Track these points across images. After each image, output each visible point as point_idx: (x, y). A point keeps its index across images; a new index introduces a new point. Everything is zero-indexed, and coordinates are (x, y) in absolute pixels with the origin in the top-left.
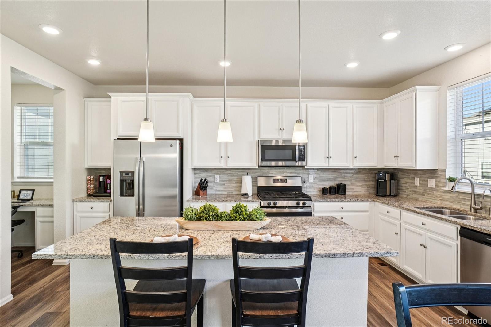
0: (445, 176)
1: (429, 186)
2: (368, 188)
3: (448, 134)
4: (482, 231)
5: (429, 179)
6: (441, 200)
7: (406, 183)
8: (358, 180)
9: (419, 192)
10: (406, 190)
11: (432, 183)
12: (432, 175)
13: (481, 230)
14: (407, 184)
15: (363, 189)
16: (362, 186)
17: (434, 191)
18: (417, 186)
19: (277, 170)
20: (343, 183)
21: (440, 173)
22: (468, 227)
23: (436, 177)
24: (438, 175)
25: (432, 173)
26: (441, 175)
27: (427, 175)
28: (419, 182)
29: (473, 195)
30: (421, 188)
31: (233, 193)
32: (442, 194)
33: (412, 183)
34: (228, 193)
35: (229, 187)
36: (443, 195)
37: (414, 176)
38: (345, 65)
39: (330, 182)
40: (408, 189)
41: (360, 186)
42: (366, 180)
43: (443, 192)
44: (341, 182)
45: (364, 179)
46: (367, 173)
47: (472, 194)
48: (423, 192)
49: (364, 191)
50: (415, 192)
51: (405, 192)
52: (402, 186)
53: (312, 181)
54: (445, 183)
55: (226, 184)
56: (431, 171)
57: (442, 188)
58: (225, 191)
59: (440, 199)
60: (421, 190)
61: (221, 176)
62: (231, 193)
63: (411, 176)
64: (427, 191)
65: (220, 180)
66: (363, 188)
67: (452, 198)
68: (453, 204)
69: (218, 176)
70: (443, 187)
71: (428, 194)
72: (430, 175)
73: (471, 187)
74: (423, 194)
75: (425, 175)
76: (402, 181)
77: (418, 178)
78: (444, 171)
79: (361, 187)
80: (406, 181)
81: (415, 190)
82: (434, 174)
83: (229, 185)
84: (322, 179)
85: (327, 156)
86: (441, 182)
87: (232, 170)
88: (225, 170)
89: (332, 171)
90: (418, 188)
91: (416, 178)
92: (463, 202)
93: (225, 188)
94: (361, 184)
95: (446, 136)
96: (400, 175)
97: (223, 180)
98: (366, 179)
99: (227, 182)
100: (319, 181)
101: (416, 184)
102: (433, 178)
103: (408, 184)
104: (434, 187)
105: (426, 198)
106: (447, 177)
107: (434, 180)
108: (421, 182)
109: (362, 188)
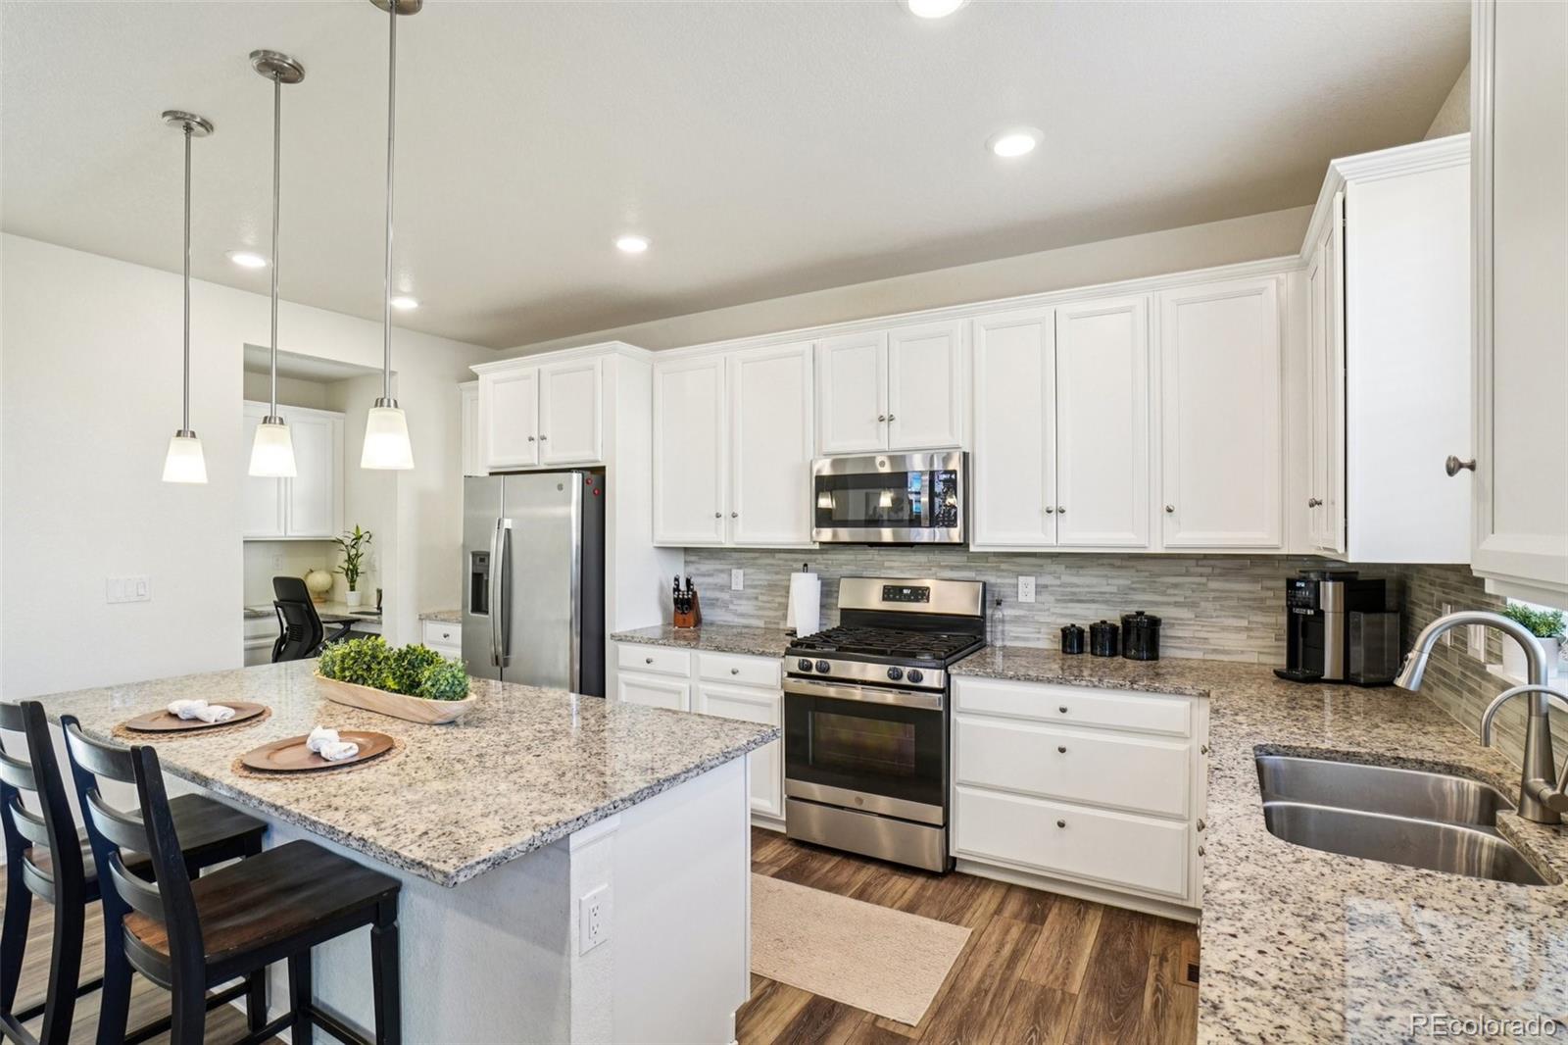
8: (1226, 603)
15: (1252, 642)
16: (1247, 629)
31: (778, 623)
34: (766, 623)
35: (768, 605)
37: (1440, 596)
39: (1104, 607)
41: (1239, 630)
42: (1269, 607)
44: (1144, 609)
45: (1263, 600)
46: (1275, 577)
48: (1459, 680)
49: (1260, 653)
53: (1031, 598)
55: (761, 598)
58: (759, 617)
61: (749, 571)
62: (775, 623)
63: (1435, 594)
65: (749, 583)
66: (1257, 638)
69: (741, 572)
71: (1470, 691)
74: (1457, 689)
76: (1419, 616)
79: (1244, 635)
80: (1425, 620)
83: (770, 598)
84: (1074, 594)
85: (1048, 507)
87: (778, 555)
88: (757, 555)
89: (1112, 566)
93: (760, 608)
94: (1245, 623)
96: (1415, 587)
97: (756, 583)
98: (1268, 603)
99: (763, 591)
100: (1058, 601)
109: (1249, 637)
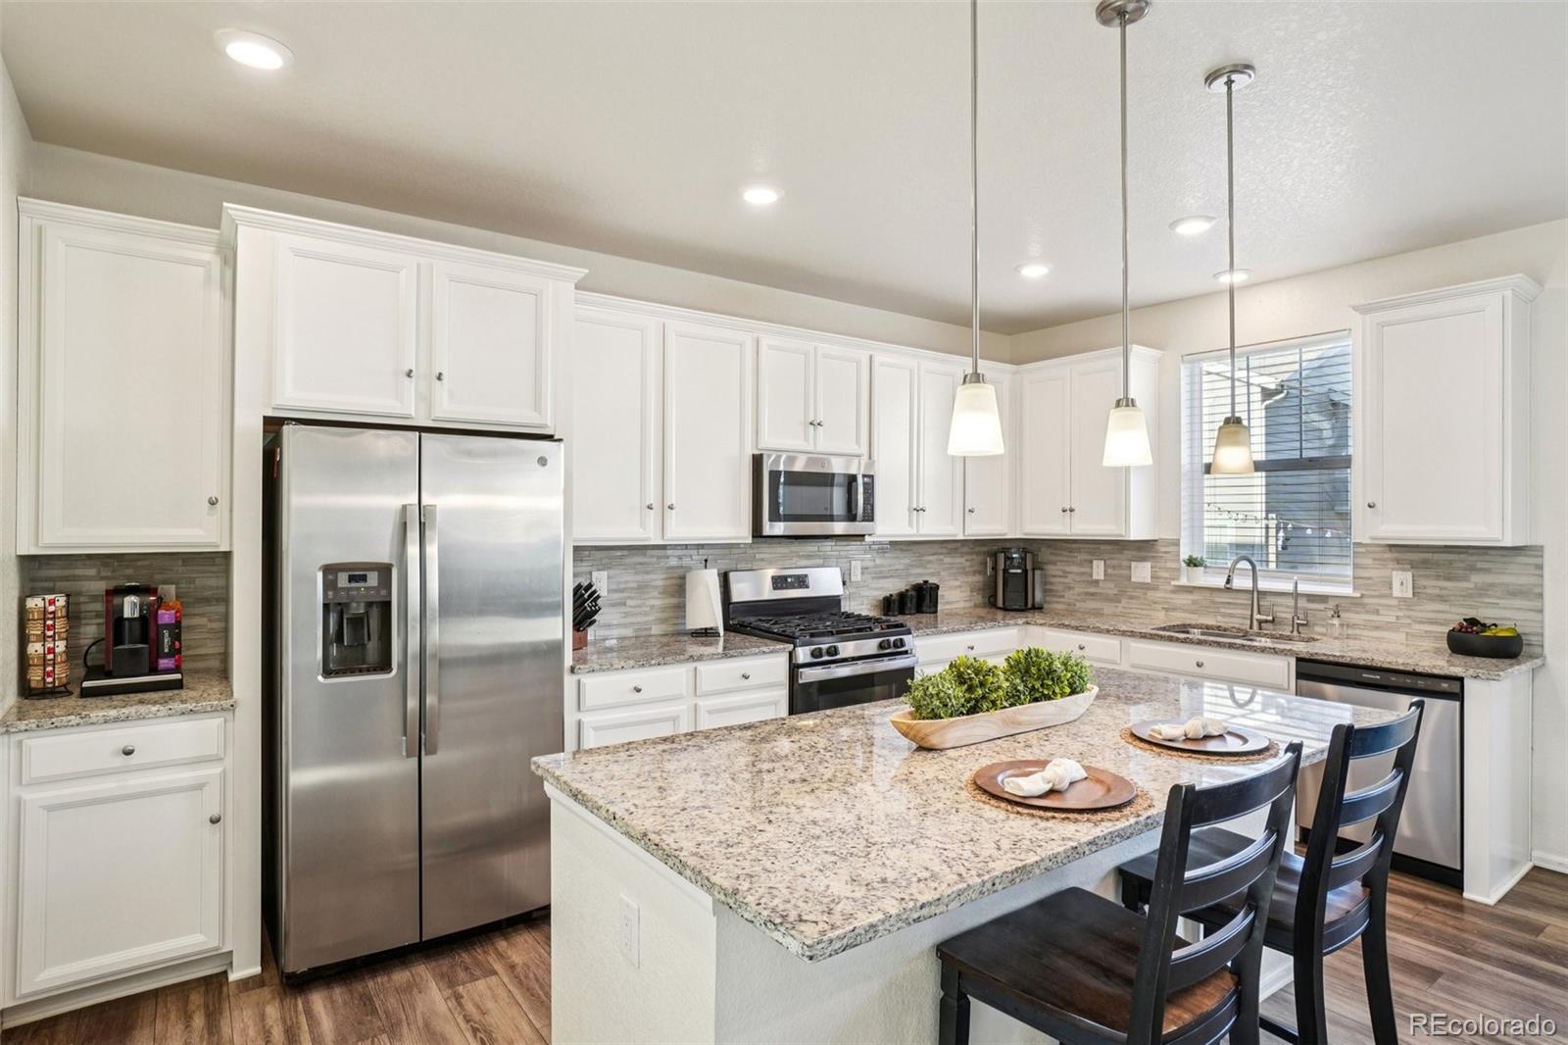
0: (1179, 555)
1: (1133, 580)
2: (971, 592)
3: (1182, 462)
4: (1355, 662)
5: (1133, 564)
6: (1167, 610)
7: (1065, 574)
8: (952, 571)
9: (1108, 595)
10: (1064, 591)
11: (1142, 572)
12: (1144, 554)
13: (1352, 659)
14: (1067, 577)
15: (963, 594)
16: (960, 587)
17: (1149, 589)
18: (1097, 582)
19: (774, 550)
20: (930, 582)
21: (1163, 549)
22: (1319, 658)
23: (1153, 557)
24: (1157, 552)
25: (1144, 549)
26: (1165, 552)
27: (1128, 554)
28: (1105, 571)
29: (1255, 594)
30: (1112, 585)
31: (650, 629)
32: (1168, 596)
33: (1082, 574)
34: (635, 630)
35: (639, 610)
36: (1171, 599)
37: (1089, 557)
38: (1017, 269)
39: (897, 580)
40: (1070, 588)
41: (956, 587)
42: (968, 572)
43: (1173, 592)
44: (926, 579)
45: (964, 568)
46: (971, 554)
47: (1253, 591)
48: (1115, 595)
49: (966, 601)
50: (1093, 594)
51: (1063, 596)
52: (1052, 584)
53: (859, 578)
54: (1178, 570)
55: (629, 602)
56: (1142, 544)
57: (1173, 583)
58: (624, 626)
59: (1163, 608)
60: (1110, 589)
61: (612, 572)
62: (646, 629)
63: (1079, 558)
64: (1126, 589)
65: (614, 587)
66: (964, 591)
67: (1194, 602)
68: (1196, 616)
69: (604, 574)
70: (1174, 579)
71: (1131, 598)
72: (1134, 553)
73: (1251, 573)
74: (1116, 599)
75: (1122, 553)
76: (1051, 569)
77: (1103, 562)
78: (1176, 543)
79: (959, 591)
80: (1064, 572)
81: (1092, 590)
82: (1149, 552)
83: (639, 602)
84: (881, 572)
85: (915, 507)
86: (1167, 569)
87: (649, 552)
88: (625, 553)
89: (901, 550)
90: (1101, 585)
91: (1095, 562)
92: (1222, 610)
93: (627, 615)
94: (960, 583)
95: (1180, 466)
96: (1045, 555)
97: (622, 586)
98: (967, 569)
99: (633, 595)
100: (873, 578)
101: (1095, 577)
102: (1143, 559)
103: (1070, 576)
104: (1149, 581)
105: (1124, 608)
106: (1184, 555)
107: (1148, 565)
108: (1110, 571)
109: (961, 592)
